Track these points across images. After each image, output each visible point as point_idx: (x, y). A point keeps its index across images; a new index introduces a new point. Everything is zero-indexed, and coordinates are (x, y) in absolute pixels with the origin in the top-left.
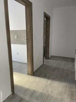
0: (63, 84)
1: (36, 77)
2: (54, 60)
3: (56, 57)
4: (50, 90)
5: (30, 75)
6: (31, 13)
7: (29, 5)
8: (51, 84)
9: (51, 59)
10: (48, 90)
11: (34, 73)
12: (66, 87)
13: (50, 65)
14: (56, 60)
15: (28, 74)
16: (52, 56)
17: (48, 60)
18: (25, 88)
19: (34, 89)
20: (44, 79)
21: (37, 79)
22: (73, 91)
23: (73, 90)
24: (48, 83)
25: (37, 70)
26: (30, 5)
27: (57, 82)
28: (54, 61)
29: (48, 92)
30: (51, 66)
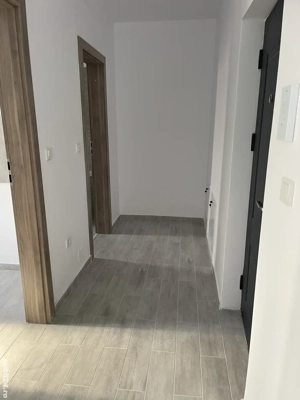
0: (182, 336)
1: (69, 329)
2: (130, 232)
3: (137, 218)
4: (134, 376)
5: (37, 323)
6: (21, 43)
7: (10, 6)
8: (135, 348)
9: (120, 233)
10: (129, 382)
11: (57, 311)
12: (196, 350)
13: (121, 258)
14: (141, 232)
15: (29, 321)
16: (123, 219)
17: (110, 235)
18: (23, 392)
19: (67, 388)
20: (106, 330)
21: (75, 336)
22: (222, 361)
23: (220, 356)
24: (124, 347)
25: (68, 294)
26: (16, 7)
27: (159, 333)
28: (133, 238)
29: (131, 387)
30: (126, 264)
